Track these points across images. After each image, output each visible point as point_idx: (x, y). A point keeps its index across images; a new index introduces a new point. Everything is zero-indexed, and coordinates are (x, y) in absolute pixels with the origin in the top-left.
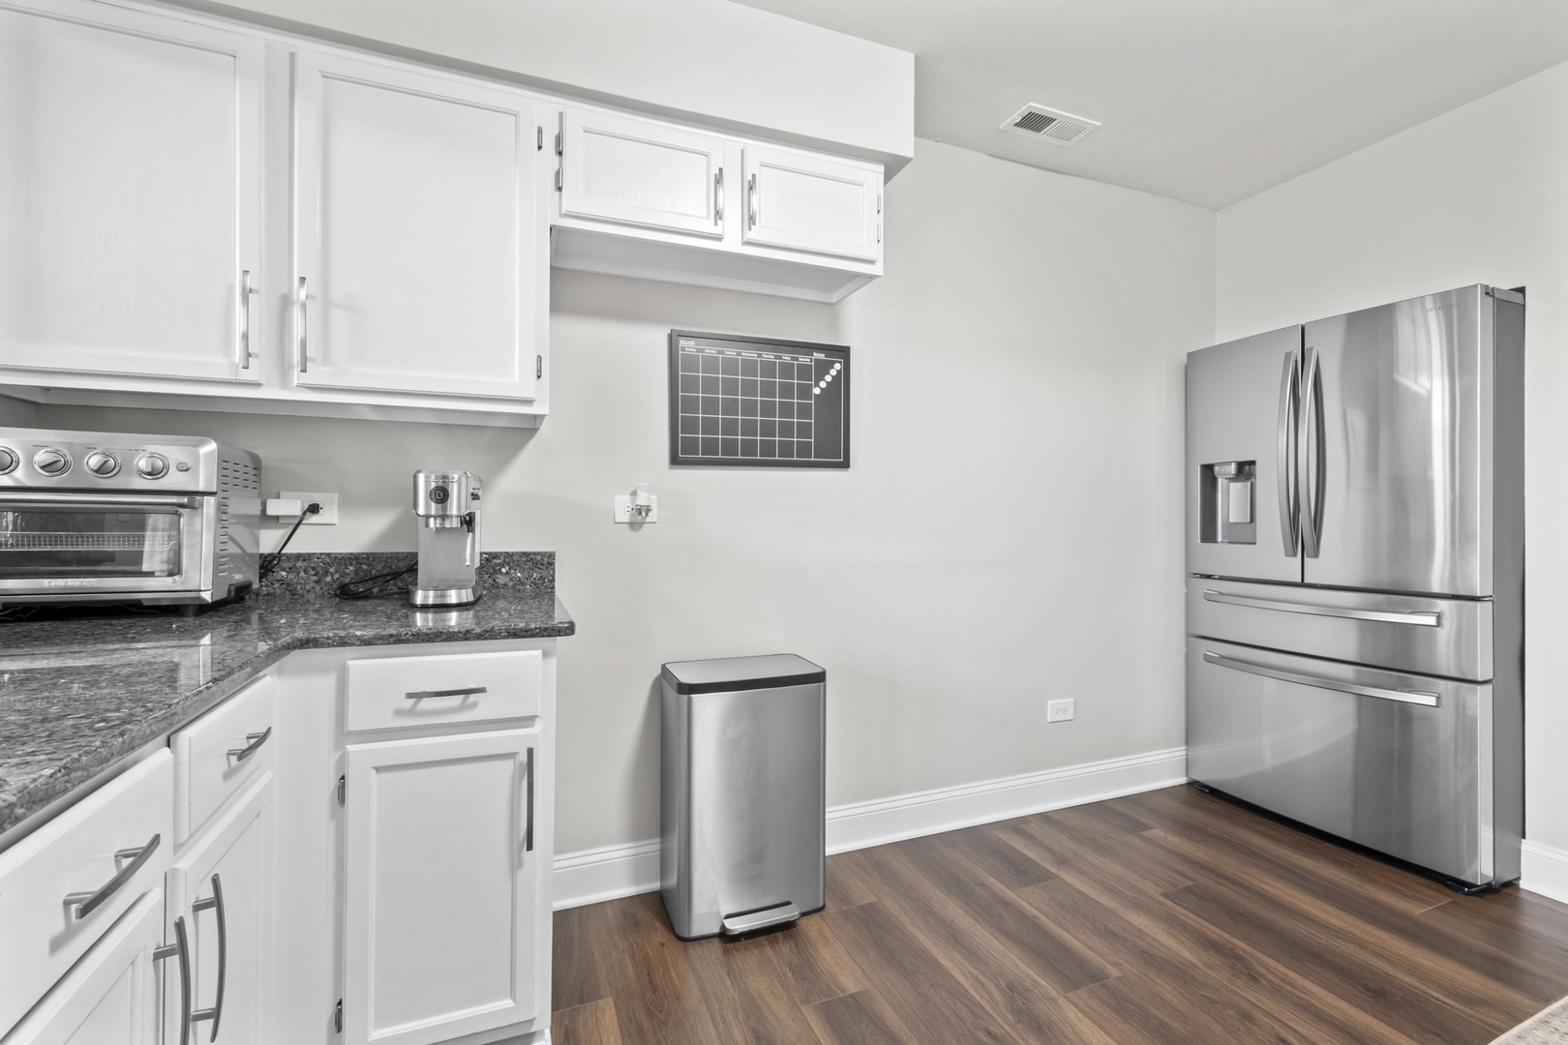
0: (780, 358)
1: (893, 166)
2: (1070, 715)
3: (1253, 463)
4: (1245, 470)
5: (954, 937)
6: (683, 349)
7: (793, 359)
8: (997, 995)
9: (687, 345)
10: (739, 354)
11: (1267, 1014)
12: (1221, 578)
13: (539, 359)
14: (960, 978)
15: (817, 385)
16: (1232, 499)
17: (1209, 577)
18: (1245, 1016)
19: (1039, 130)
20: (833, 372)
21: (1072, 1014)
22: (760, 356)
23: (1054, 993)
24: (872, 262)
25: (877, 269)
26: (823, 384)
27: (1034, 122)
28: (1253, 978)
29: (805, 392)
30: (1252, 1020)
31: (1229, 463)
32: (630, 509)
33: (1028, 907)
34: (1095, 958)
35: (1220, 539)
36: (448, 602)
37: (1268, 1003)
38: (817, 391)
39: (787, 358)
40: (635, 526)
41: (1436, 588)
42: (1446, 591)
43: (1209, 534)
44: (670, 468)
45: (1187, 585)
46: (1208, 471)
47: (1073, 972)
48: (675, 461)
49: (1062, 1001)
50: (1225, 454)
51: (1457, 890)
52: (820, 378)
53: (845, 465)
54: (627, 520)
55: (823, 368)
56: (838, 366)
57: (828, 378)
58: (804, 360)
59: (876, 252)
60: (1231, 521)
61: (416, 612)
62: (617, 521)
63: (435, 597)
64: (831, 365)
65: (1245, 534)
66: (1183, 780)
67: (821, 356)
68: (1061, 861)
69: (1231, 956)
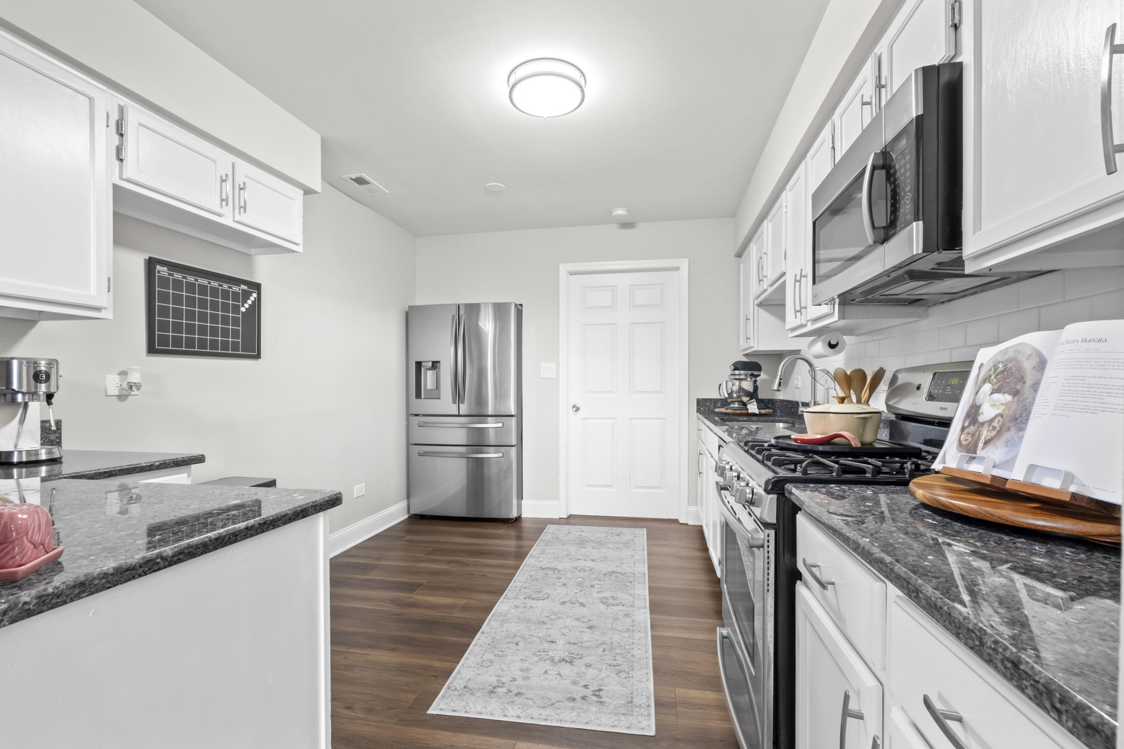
0: (221, 286)
1: (308, 192)
2: (363, 493)
3: (439, 362)
4: (435, 365)
5: (355, 598)
6: (159, 272)
7: (229, 287)
8: (388, 605)
9: (162, 270)
10: (196, 280)
11: (476, 571)
12: (424, 415)
13: (109, 279)
14: (370, 607)
15: (243, 306)
16: (429, 378)
17: (417, 415)
18: (470, 574)
19: (360, 185)
20: (252, 298)
21: (420, 597)
22: (209, 283)
23: (409, 595)
24: (297, 244)
25: (299, 249)
26: (247, 306)
27: (360, 181)
28: (467, 565)
29: (236, 309)
30: (473, 575)
31: (429, 361)
32: (118, 385)
33: (378, 578)
34: (416, 581)
35: (423, 397)
36: (40, 459)
37: (475, 569)
38: (243, 309)
39: (225, 286)
40: (122, 397)
41: (490, 413)
42: (493, 414)
43: (418, 395)
44: (147, 356)
45: (408, 420)
46: (419, 364)
47: (412, 588)
48: (152, 350)
49: (413, 596)
50: (427, 357)
51: (507, 523)
52: (245, 301)
53: (258, 356)
54: (117, 394)
55: (247, 295)
56: (255, 295)
57: (250, 302)
58: (236, 289)
59: (299, 239)
60: (428, 388)
61: (12, 469)
62: (108, 394)
63: (47, 453)
64: (250, 294)
65: (435, 394)
66: (406, 516)
67: (245, 287)
68: (378, 559)
69: (459, 563)
